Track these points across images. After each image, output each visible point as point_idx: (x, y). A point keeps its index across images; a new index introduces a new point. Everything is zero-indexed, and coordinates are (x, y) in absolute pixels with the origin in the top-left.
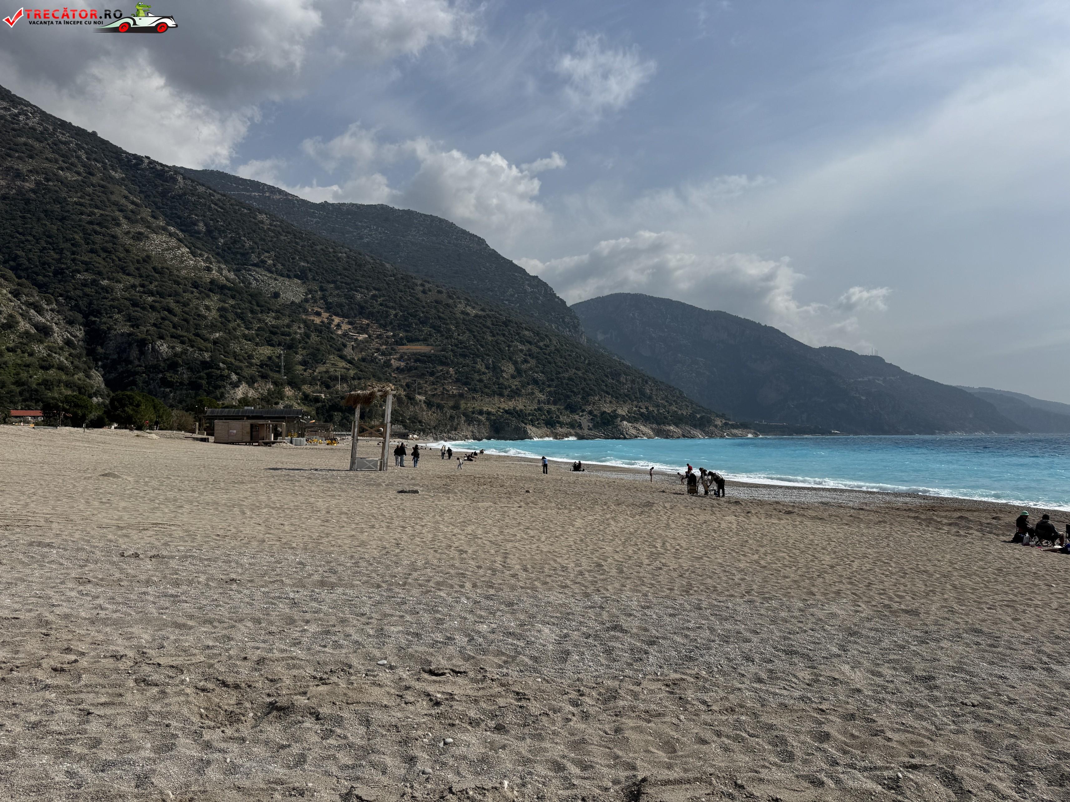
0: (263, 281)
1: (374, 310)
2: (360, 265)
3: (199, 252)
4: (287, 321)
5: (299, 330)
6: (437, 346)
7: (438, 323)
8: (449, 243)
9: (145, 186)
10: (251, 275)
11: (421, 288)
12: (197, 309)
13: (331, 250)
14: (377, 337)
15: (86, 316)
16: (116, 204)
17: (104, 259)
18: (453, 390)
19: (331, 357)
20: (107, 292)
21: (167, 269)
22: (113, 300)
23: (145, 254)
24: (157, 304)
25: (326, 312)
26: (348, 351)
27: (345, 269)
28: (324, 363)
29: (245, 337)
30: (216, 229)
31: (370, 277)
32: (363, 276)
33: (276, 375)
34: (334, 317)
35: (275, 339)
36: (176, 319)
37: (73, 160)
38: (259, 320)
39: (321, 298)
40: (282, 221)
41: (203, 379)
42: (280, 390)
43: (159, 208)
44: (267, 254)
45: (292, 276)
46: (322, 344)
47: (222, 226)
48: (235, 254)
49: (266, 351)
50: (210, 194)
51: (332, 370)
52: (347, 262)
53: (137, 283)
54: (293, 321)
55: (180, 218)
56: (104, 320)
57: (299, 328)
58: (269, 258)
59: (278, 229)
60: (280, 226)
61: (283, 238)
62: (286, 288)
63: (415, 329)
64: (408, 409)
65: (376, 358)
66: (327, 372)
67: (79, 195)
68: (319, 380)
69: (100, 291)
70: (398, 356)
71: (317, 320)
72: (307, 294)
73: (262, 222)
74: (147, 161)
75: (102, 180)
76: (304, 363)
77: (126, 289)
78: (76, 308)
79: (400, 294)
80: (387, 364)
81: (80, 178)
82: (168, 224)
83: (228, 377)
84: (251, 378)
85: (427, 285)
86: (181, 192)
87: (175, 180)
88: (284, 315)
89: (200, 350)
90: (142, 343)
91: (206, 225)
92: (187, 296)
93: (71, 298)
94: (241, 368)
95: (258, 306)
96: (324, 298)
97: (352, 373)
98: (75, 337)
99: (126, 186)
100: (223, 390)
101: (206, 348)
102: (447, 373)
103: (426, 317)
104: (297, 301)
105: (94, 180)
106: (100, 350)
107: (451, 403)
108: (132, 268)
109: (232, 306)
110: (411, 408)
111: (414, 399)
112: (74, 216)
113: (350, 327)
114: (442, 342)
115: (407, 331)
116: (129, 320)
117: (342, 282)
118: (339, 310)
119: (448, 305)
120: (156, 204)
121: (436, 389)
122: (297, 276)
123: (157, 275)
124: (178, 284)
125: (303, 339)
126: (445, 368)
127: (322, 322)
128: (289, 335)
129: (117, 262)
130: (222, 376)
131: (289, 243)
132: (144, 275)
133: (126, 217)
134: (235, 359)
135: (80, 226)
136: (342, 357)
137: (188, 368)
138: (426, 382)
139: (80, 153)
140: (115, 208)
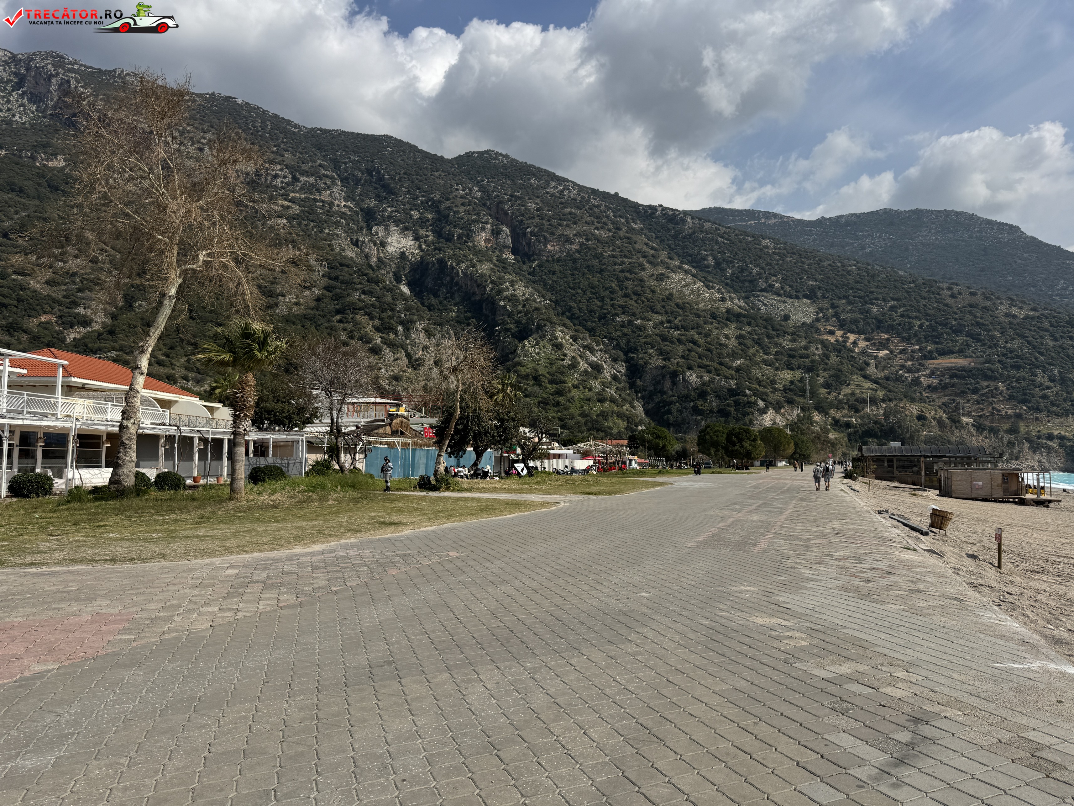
0: (772, 306)
1: (895, 323)
2: (873, 276)
3: (711, 284)
4: (804, 343)
5: (817, 351)
6: (977, 357)
7: (977, 329)
8: (971, 237)
9: (659, 231)
10: (760, 301)
11: (948, 292)
12: (718, 338)
13: (839, 264)
14: (901, 353)
15: (626, 353)
16: (639, 251)
17: (636, 301)
18: (1007, 409)
19: (854, 377)
20: (641, 331)
21: (688, 303)
22: (646, 337)
23: (667, 292)
24: (683, 337)
25: (839, 330)
26: (871, 370)
27: (857, 282)
28: (849, 385)
29: (765, 362)
30: (724, 260)
31: (885, 287)
32: (877, 287)
33: (801, 400)
34: (849, 335)
35: (795, 362)
36: (700, 350)
37: (605, 219)
38: (776, 345)
39: (833, 316)
40: (785, 243)
41: (731, 406)
42: (809, 416)
43: (672, 250)
44: (774, 278)
45: (801, 297)
46: (842, 364)
47: (730, 257)
48: (743, 282)
49: (786, 376)
50: (716, 228)
51: (858, 391)
52: (858, 274)
53: (664, 320)
54: (810, 342)
55: (691, 255)
56: (641, 356)
57: (817, 349)
58: (776, 281)
59: (783, 251)
60: (785, 248)
61: (788, 259)
62: (795, 309)
63: (947, 339)
64: (953, 434)
65: (901, 376)
66: (853, 394)
67: (611, 248)
68: (845, 403)
69: (635, 330)
70: (928, 372)
71: (832, 339)
72: (818, 313)
73: (767, 247)
74: (660, 209)
75: (627, 232)
76: (827, 385)
77: (655, 326)
78: (618, 347)
79: (924, 302)
80: (916, 382)
81: (611, 234)
82: (682, 263)
83: (755, 403)
84: (777, 404)
85: (956, 289)
86: (690, 231)
87: (684, 221)
88: (800, 337)
89: (726, 378)
90: (674, 375)
91: (714, 258)
92: (708, 327)
93: (613, 339)
94: (766, 394)
95: (773, 330)
96: (836, 315)
97: (881, 394)
98: (619, 372)
99: (645, 234)
100: (751, 417)
101: (732, 375)
102: (996, 389)
103: (959, 324)
104: (808, 322)
105: (621, 234)
106: (639, 382)
107: (1006, 426)
108: (659, 307)
109: (749, 333)
110: (957, 433)
111: (959, 421)
112: (609, 268)
113: (867, 343)
114: (985, 352)
115: (936, 343)
116: (661, 354)
117: (854, 297)
118: (854, 327)
119: (986, 309)
120: (669, 247)
121: (982, 409)
122: (806, 296)
123: (680, 311)
124: (698, 316)
125: (822, 360)
126: (992, 384)
127: (837, 341)
128: (807, 357)
129: (646, 303)
130: (749, 402)
131: (795, 263)
132: (669, 311)
133: (649, 262)
134: (760, 385)
135: (614, 275)
136: (866, 377)
137: (716, 396)
138: (968, 401)
139: (608, 212)
140: (639, 255)
